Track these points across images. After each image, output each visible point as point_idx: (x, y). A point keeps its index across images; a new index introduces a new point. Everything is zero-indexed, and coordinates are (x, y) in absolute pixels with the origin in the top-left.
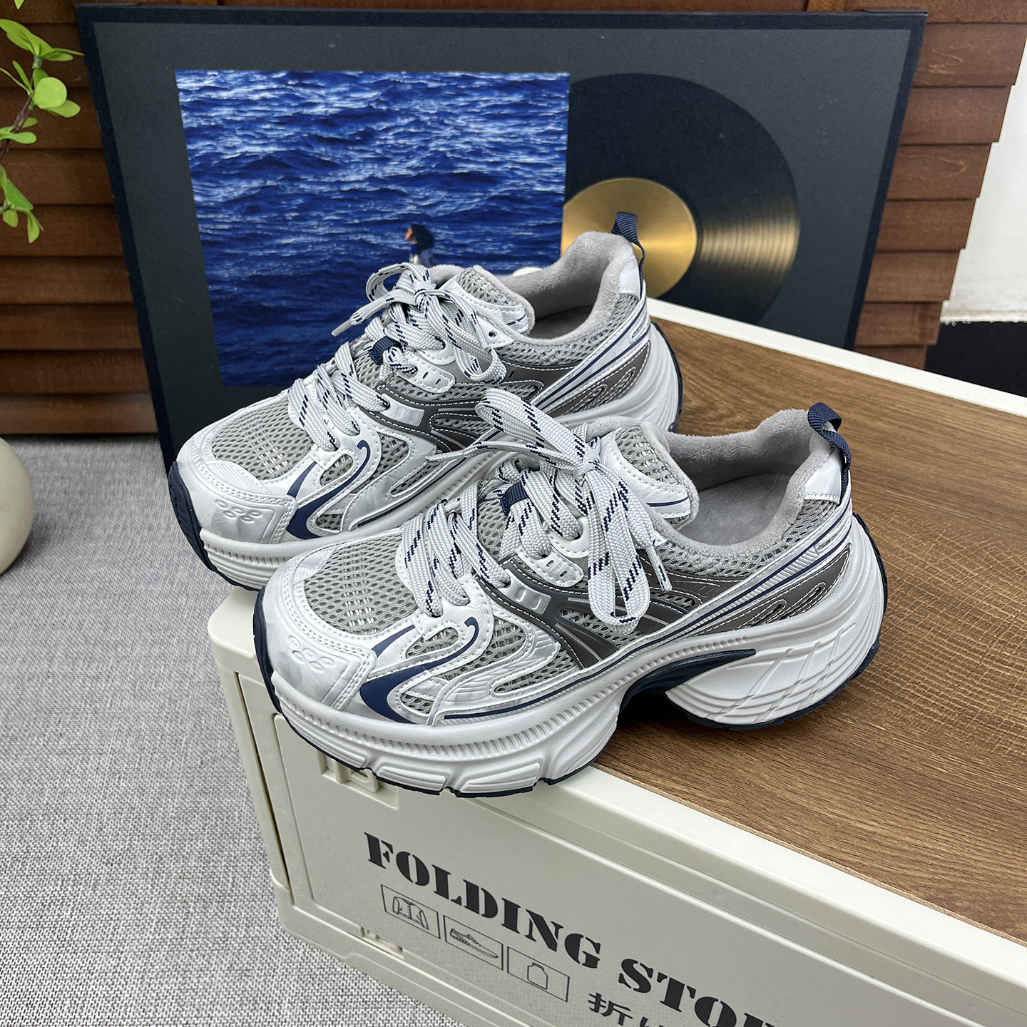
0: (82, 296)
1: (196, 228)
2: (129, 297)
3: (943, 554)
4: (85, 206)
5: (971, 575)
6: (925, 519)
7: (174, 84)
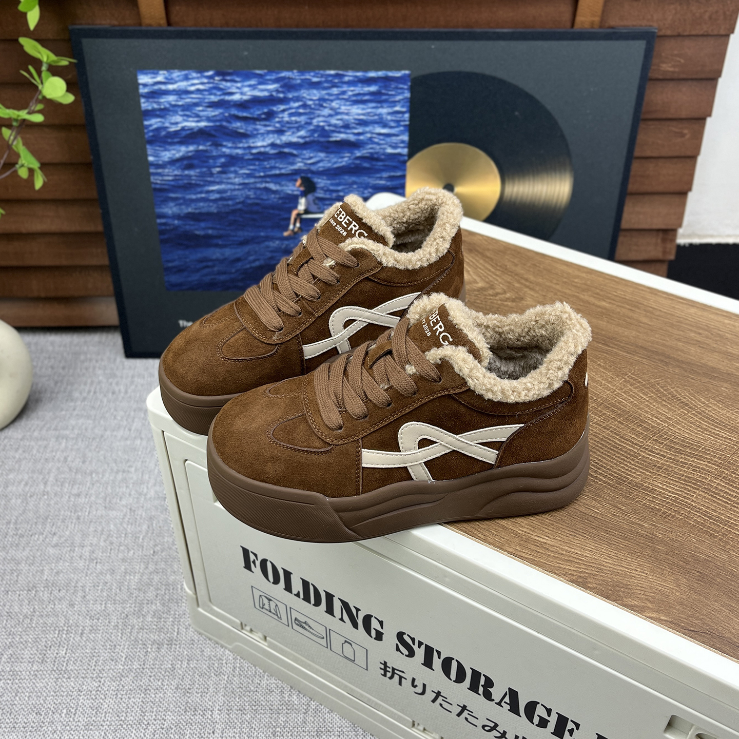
0: (66, 227)
1: (149, 179)
2: (100, 228)
3: (628, 385)
4: (72, 164)
5: (644, 399)
6: (621, 364)
7: (137, 80)
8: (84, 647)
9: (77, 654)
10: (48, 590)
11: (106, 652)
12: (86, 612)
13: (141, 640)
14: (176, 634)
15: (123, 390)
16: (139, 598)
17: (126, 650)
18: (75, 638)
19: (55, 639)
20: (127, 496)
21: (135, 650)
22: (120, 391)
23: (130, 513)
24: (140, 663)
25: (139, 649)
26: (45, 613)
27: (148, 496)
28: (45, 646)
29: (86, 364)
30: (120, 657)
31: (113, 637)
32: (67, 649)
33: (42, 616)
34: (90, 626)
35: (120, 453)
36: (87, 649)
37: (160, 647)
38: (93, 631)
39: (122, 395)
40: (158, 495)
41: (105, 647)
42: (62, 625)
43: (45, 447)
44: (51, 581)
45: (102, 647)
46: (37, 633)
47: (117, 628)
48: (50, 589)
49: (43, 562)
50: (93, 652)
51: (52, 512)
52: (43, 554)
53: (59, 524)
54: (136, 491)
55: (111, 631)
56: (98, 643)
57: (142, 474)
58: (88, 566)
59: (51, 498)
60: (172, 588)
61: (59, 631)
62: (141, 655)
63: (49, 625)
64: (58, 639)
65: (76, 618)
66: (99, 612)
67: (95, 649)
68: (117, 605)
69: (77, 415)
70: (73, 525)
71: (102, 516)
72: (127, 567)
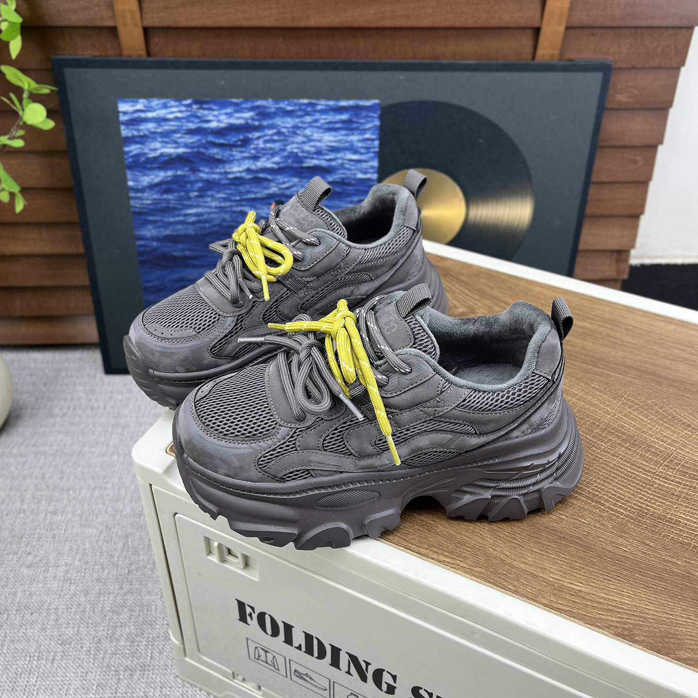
1: (129, 203)
2: (82, 250)
3: (627, 408)
4: (54, 189)
5: (646, 422)
6: (615, 386)
7: (116, 107)
8: (55, 675)
9: (48, 682)
10: (21, 613)
11: (78, 679)
12: (58, 637)
13: (114, 666)
14: (149, 659)
15: (102, 406)
16: (113, 620)
17: (98, 677)
18: (46, 665)
19: (25, 666)
20: (104, 513)
21: (107, 677)
22: (99, 407)
23: (106, 530)
24: (111, 691)
25: (111, 676)
26: (17, 638)
27: (124, 513)
28: (16, 674)
29: (67, 381)
30: (91, 685)
31: (85, 664)
32: (37, 677)
33: (13, 641)
34: (62, 651)
35: (97, 469)
36: (58, 676)
37: (132, 673)
38: (65, 657)
39: (101, 410)
40: (134, 512)
41: (76, 674)
42: (33, 650)
43: (24, 464)
44: (24, 604)
45: (73, 674)
46: (7, 660)
47: (88, 653)
48: (23, 613)
49: (16, 584)
50: (64, 679)
51: (28, 530)
52: (17, 576)
53: (34, 543)
54: (113, 508)
55: (83, 656)
56: (69, 670)
57: (119, 491)
58: (62, 587)
59: (28, 516)
60: (146, 608)
61: (30, 657)
62: (112, 682)
63: (20, 650)
64: (29, 665)
65: (48, 643)
66: (71, 636)
67: (66, 676)
68: (90, 628)
69: (57, 431)
70: (48, 544)
71: (78, 534)
72: (102, 587)
